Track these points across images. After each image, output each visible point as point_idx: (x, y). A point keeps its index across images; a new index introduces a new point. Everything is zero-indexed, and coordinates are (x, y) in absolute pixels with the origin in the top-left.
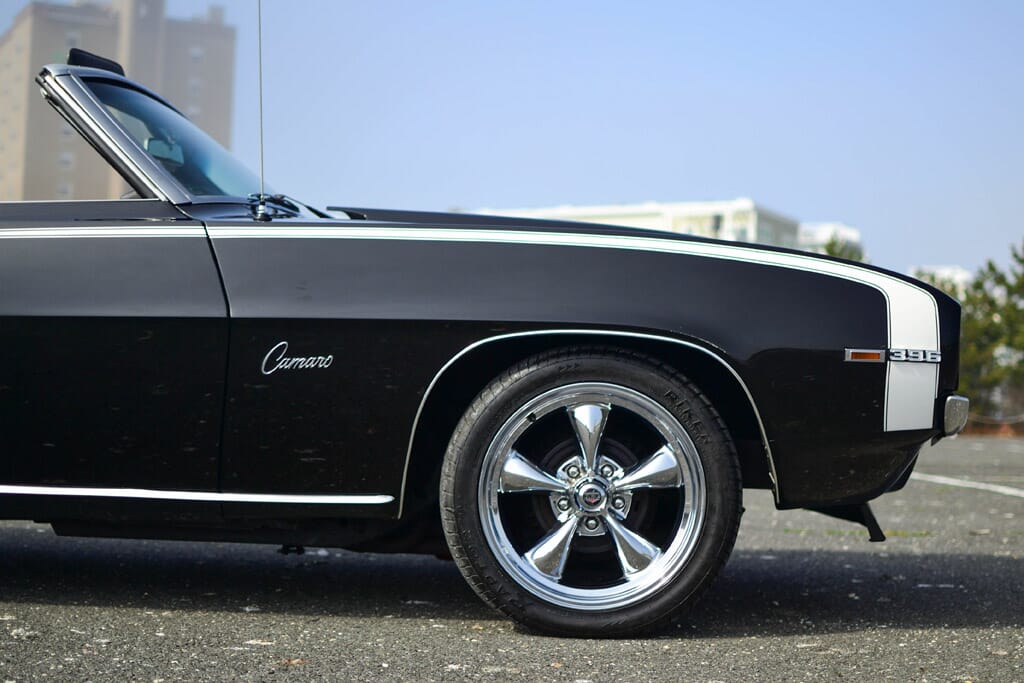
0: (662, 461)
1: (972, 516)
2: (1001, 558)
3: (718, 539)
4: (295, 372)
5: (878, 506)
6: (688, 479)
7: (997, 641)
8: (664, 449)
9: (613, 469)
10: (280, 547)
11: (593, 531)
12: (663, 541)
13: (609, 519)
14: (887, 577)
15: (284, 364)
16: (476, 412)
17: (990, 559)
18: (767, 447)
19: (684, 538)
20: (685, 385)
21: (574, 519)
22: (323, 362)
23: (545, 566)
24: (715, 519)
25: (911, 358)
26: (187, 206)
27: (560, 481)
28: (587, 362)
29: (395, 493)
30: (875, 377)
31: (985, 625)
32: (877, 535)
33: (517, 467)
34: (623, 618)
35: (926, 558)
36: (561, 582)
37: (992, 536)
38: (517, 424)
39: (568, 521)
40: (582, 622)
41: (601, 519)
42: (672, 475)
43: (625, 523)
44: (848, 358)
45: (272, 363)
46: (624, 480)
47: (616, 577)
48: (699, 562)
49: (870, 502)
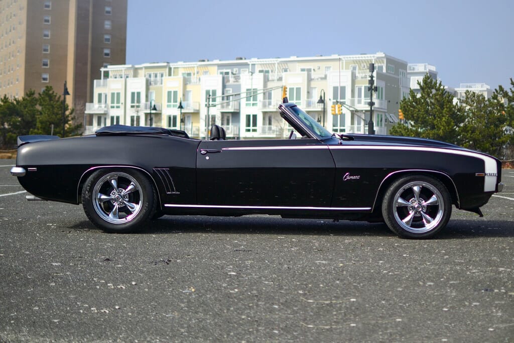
0: (433, 199)
1: (500, 208)
2: (509, 222)
3: (447, 217)
4: (351, 179)
5: (481, 209)
6: (440, 203)
7: (510, 240)
8: (434, 196)
9: (422, 201)
10: (333, 220)
11: (418, 215)
12: (434, 217)
13: (422, 212)
14: (479, 226)
15: (348, 178)
16: (392, 188)
17: (507, 222)
18: (458, 195)
19: (439, 217)
20: (439, 182)
21: (413, 212)
22: (358, 177)
23: (407, 223)
24: (446, 212)
25: (490, 175)
26: (322, 140)
27: (409, 204)
28: (417, 177)
29: (371, 207)
30: (482, 180)
31: (507, 237)
32: (481, 216)
33: (400, 201)
34: (426, 235)
35: (488, 221)
36: (410, 227)
37: (507, 215)
38: (401, 190)
39: (412, 213)
40: (416, 236)
41: (420, 212)
42: (436, 202)
43: (424, 213)
44: (476, 175)
45: (346, 178)
46: (424, 203)
47: (423, 226)
48: (443, 222)
49: (480, 208)
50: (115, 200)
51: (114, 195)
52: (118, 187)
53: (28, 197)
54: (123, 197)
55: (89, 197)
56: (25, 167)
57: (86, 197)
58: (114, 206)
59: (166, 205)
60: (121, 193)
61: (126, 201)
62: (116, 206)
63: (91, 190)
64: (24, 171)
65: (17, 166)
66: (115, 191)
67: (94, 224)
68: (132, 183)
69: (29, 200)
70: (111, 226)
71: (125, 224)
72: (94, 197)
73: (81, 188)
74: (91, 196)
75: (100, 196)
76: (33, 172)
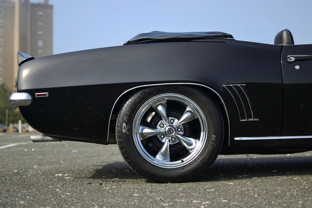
50: (165, 134)
51: (163, 127)
52: (168, 116)
53: (33, 137)
54: (177, 129)
55: (128, 131)
56: (30, 92)
57: (124, 131)
58: (163, 143)
59: (236, 139)
60: (172, 123)
61: (179, 134)
62: (167, 143)
63: (130, 121)
64: (30, 98)
65: (19, 91)
66: (163, 121)
67: (137, 171)
68: (188, 109)
69: (35, 141)
70: (162, 173)
71: (183, 168)
72: (134, 131)
73: (114, 122)
74: (130, 130)
75: (142, 130)
76: (43, 99)
